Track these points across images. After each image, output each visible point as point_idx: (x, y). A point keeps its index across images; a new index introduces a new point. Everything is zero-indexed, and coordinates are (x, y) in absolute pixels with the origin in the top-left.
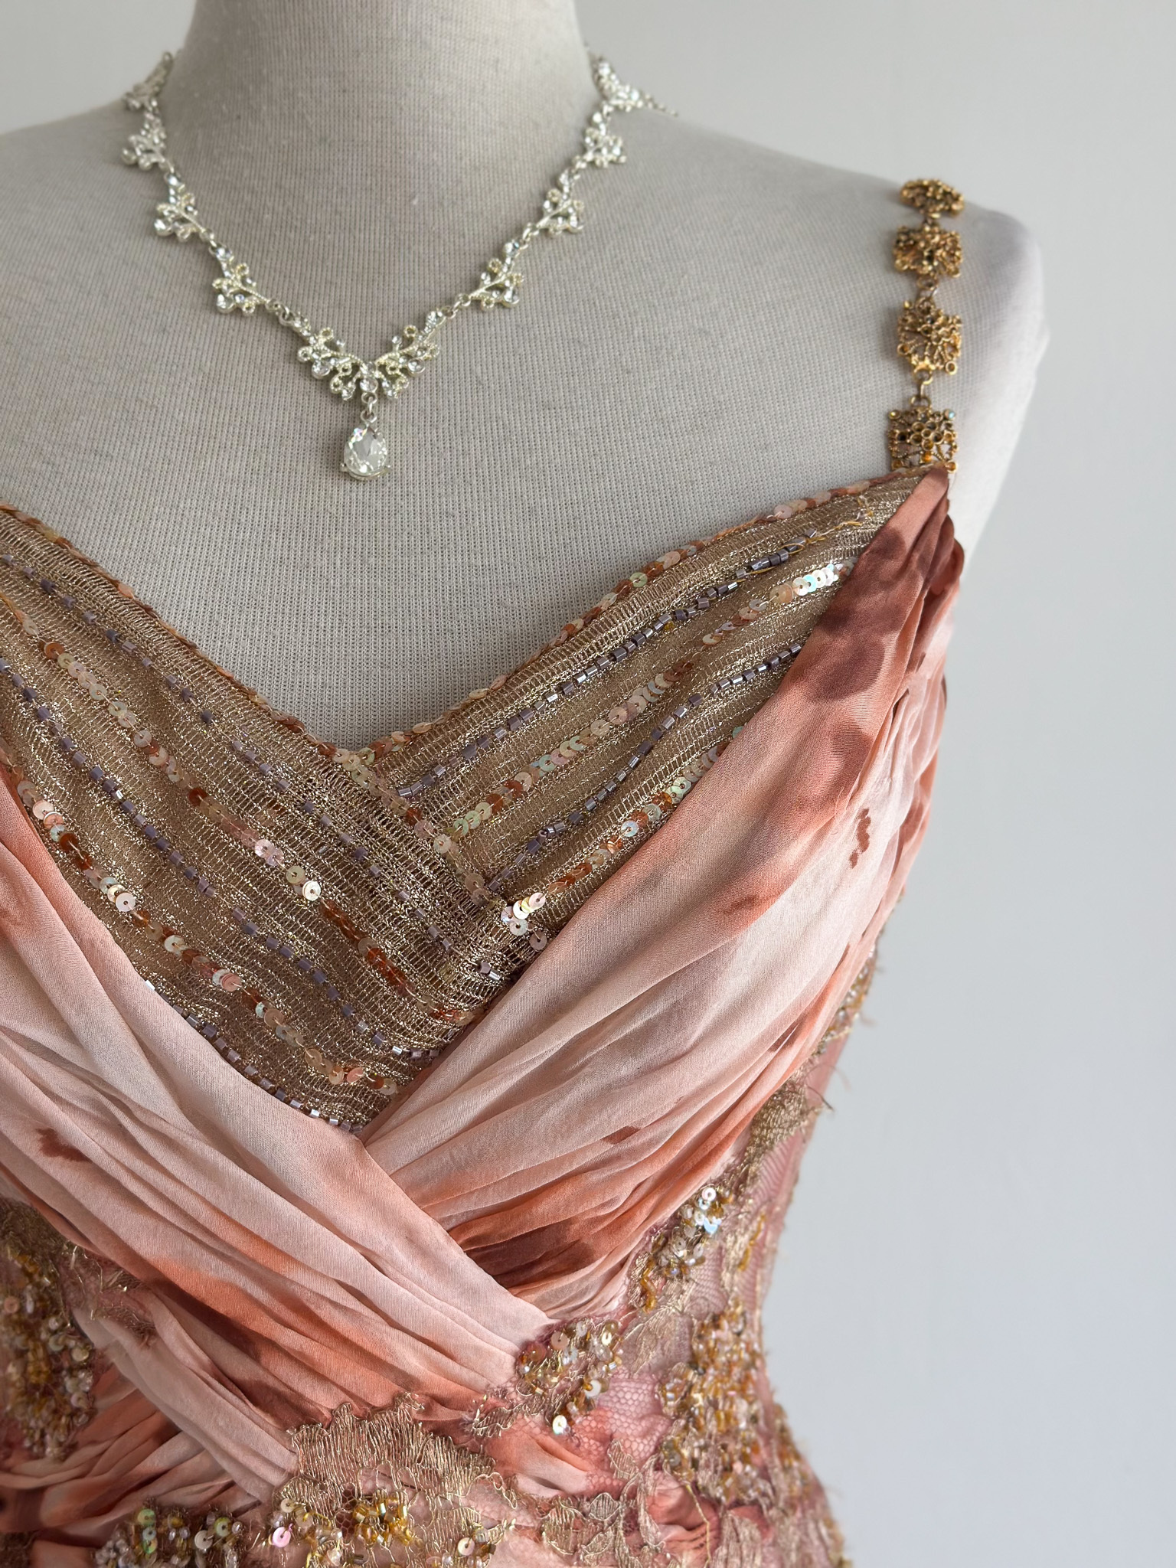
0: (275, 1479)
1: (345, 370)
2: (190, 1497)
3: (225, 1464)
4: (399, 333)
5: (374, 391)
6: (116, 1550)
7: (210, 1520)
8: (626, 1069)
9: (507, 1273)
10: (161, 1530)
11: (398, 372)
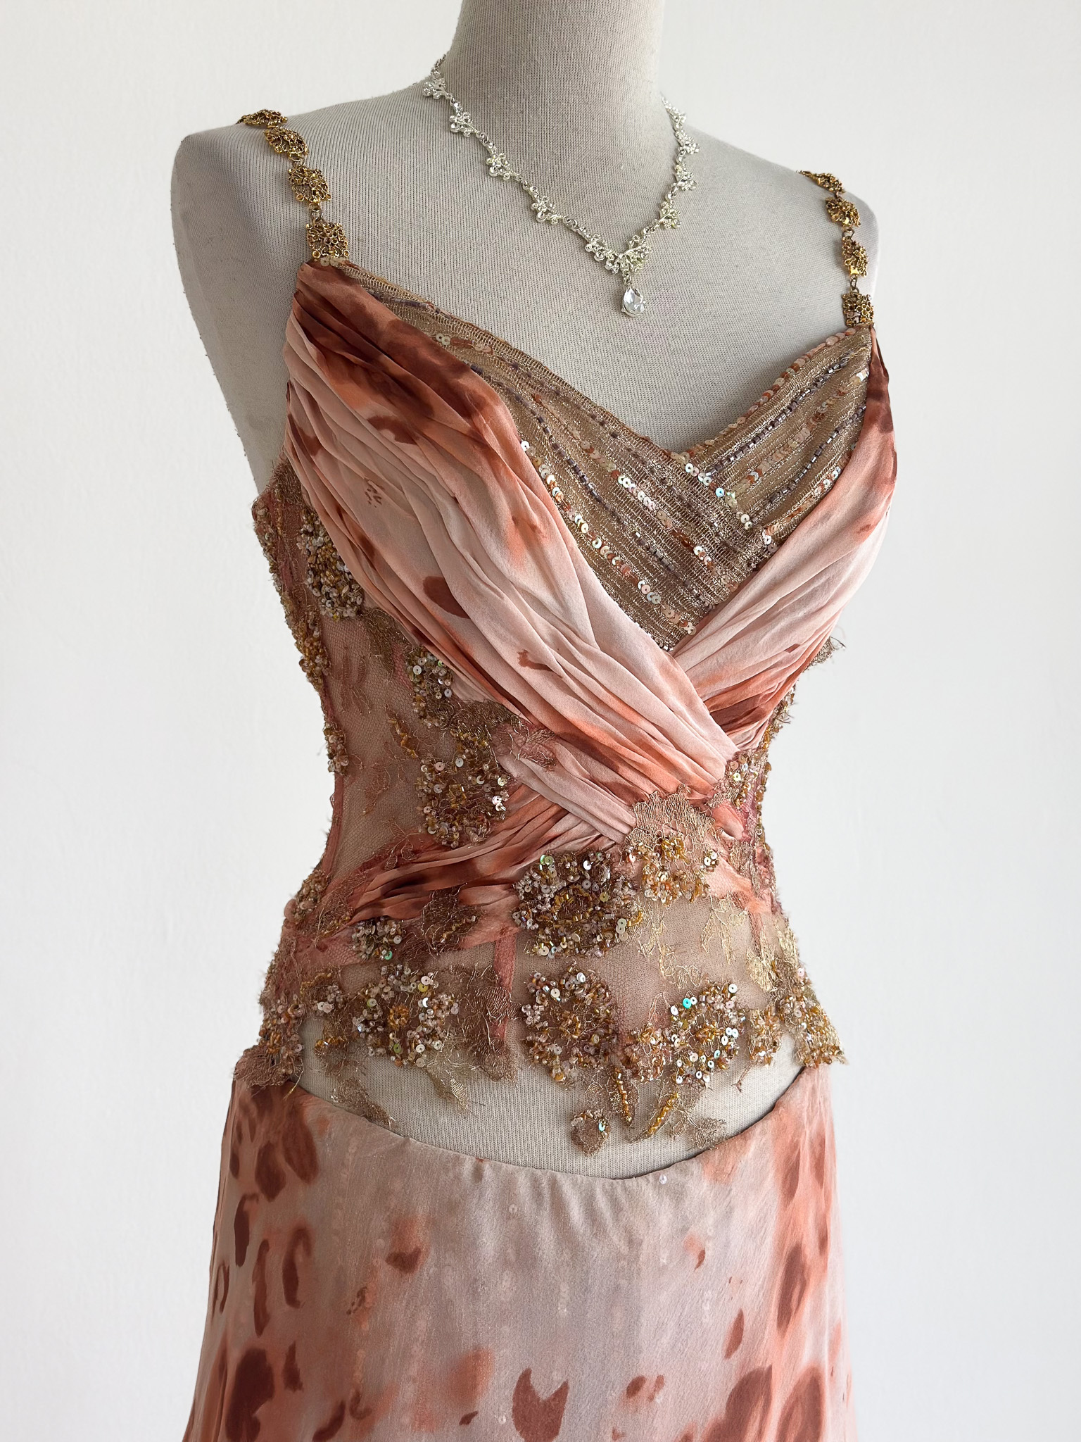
0: (625, 830)
1: (610, 257)
2: (573, 846)
3: (597, 825)
4: (630, 238)
5: (628, 270)
6: (531, 878)
7: (590, 855)
9: (724, 725)
10: (559, 865)
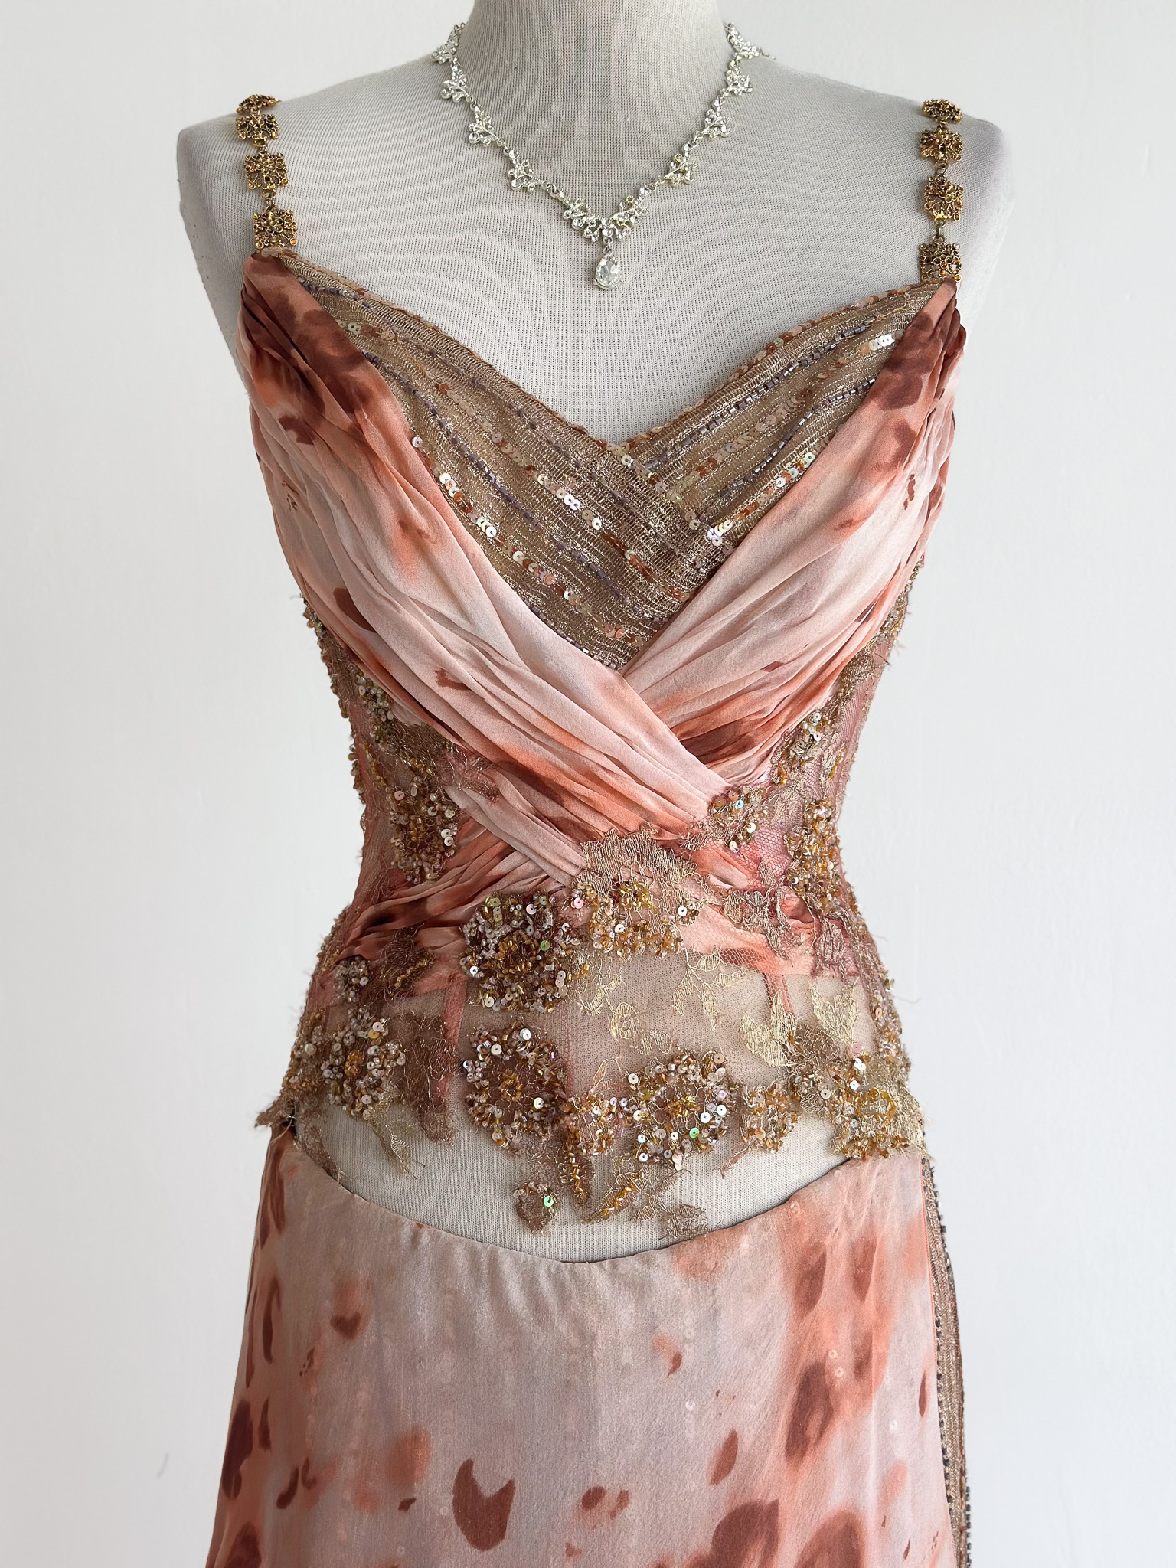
0: (573, 871)
1: (592, 224)
2: (519, 887)
3: (543, 865)
4: (623, 200)
5: (610, 236)
6: (477, 922)
7: (535, 898)
8: (777, 626)
9: (702, 755)
10: (504, 907)
11: (624, 224)
